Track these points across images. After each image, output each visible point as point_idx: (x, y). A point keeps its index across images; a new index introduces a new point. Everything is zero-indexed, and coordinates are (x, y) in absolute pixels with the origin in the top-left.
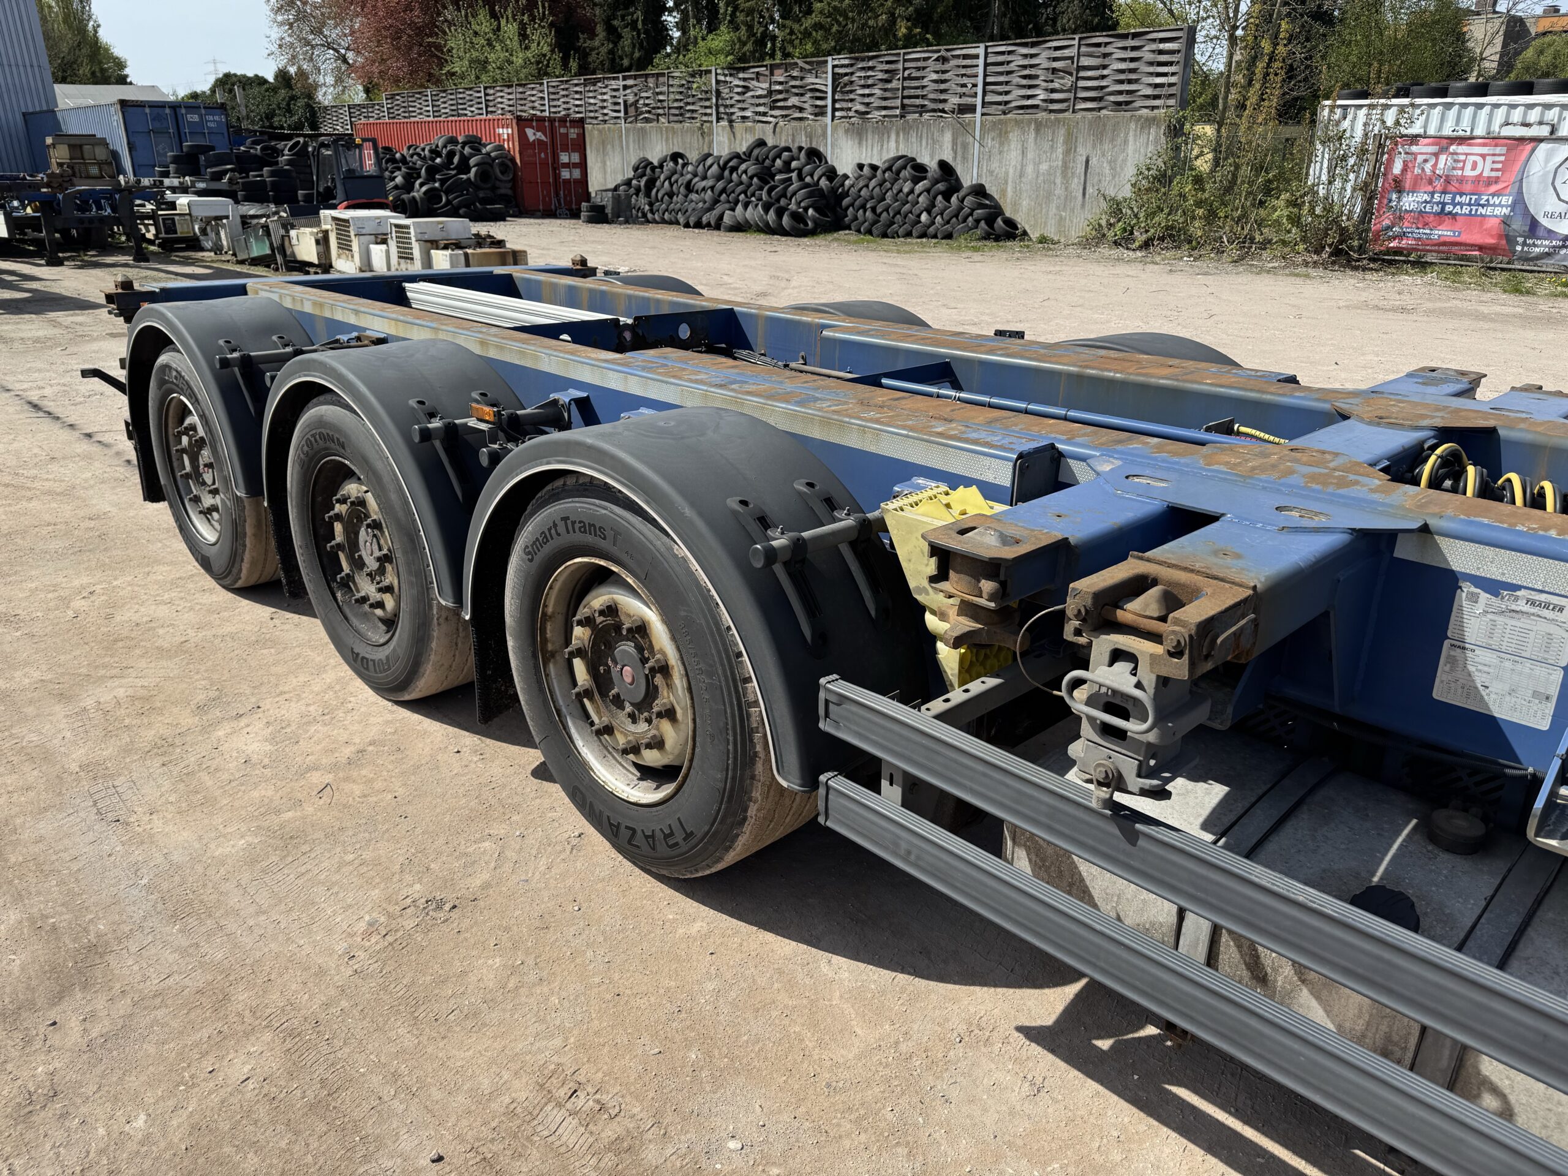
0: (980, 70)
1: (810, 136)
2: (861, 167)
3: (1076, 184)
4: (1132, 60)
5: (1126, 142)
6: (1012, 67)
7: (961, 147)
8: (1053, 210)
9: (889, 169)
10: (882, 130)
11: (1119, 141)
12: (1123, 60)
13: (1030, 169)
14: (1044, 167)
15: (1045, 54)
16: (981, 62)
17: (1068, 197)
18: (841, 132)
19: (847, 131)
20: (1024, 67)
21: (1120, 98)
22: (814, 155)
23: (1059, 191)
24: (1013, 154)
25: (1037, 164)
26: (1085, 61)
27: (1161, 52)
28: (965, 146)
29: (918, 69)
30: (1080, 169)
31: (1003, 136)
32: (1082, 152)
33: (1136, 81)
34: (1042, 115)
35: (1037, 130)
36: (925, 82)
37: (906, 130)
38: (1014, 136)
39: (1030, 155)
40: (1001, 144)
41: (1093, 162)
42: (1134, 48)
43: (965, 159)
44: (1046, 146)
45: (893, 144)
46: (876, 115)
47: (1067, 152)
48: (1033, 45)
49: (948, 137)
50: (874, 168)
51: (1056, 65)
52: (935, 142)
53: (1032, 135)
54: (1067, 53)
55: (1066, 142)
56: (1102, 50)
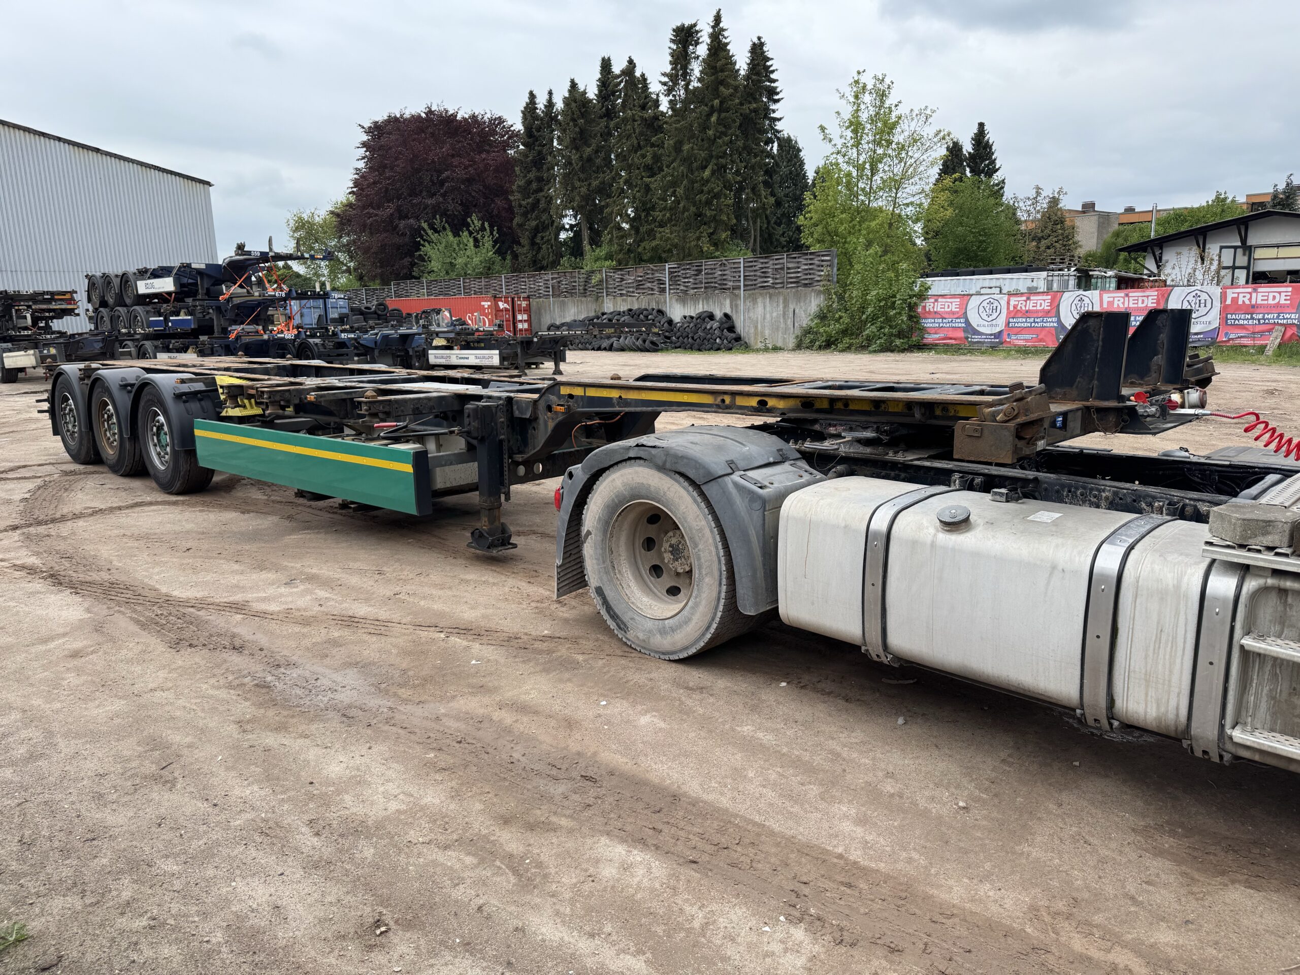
0: (742, 269)
1: (658, 303)
2: (685, 317)
3: (790, 322)
4: (811, 264)
5: (810, 302)
6: (757, 268)
7: (734, 306)
8: (780, 335)
9: (699, 317)
10: (695, 299)
11: (808, 301)
12: (806, 264)
13: (768, 316)
14: (775, 314)
15: (771, 262)
16: (742, 265)
17: (786, 329)
18: (674, 300)
19: (677, 300)
20: (762, 268)
21: (806, 282)
22: (660, 312)
23: (782, 325)
24: (760, 309)
25: (771, 313)
26: (790, 265)
27: (823, 261)
28: (737, 306)
29: (712, 269)
30: (791, 315)
31: (754, 301)
32: (791, 307)
33: (813, 274)
34: (771, 291)
35: (770, 298)
36: (716, 275)
37: (707, 299)
38: (760, 300)
39: (768, 309)
40: (754, 304)
41: (797, 311)
42: (811, 259)
43: (737, 312)
44: (775, 305)
45: (701, 306)
46: (692, 292)
47: (784, 307)
48: (766, 258)
49: (728, 302)
50: (692, 318)
51: (777, 267)
52: (722, 305)
53: (768, 300)
54: (781, 261)
55: (784, 302)
56: (797, 260)
